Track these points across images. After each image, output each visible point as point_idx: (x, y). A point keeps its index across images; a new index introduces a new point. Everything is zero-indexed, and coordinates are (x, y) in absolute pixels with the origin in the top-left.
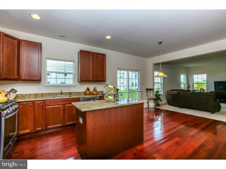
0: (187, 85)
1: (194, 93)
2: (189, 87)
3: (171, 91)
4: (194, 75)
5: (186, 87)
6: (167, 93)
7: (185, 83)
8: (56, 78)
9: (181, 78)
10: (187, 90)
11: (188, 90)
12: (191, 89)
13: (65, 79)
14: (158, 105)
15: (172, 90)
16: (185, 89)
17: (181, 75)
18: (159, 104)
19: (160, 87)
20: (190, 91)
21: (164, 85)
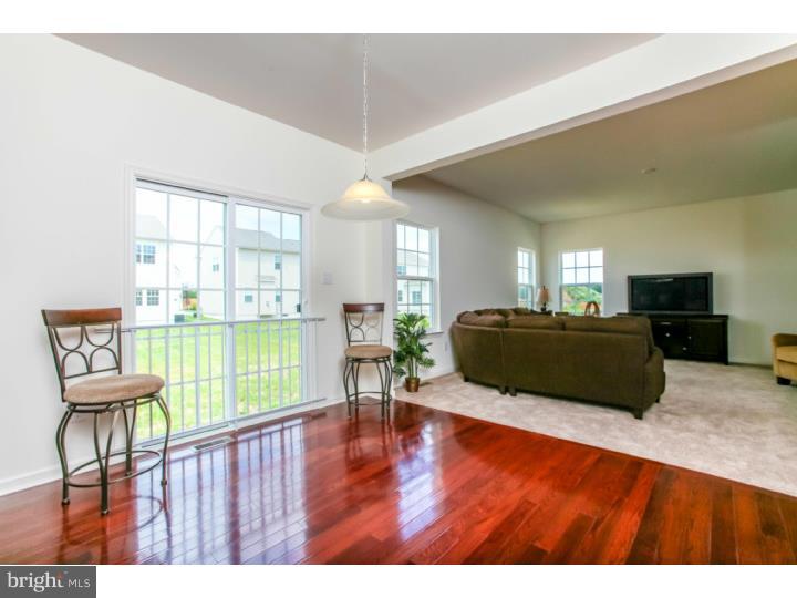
0: (539, 290)
1: (563, 322)
2: (545, 297)
3: (476, 316)
4: (564, 255)
5: (536, 299)
6: (457, 324)
7: (534, 284)
9: (520, 264)
10: (539, 310)
11: (543, 309)
12: (553, 307)
14: (412, 385)
15: (479, 313)
16: (535, 309)
17: (520, 254)
18: (418, 380)
19: (426, 298)
20: (550, 313)
21: (447, 287)
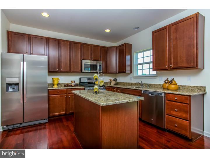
8: (143, 69)
13: (149, 69)
